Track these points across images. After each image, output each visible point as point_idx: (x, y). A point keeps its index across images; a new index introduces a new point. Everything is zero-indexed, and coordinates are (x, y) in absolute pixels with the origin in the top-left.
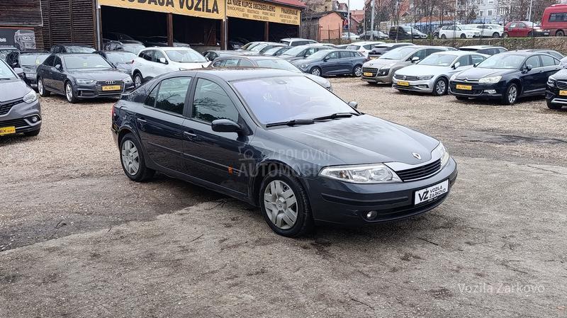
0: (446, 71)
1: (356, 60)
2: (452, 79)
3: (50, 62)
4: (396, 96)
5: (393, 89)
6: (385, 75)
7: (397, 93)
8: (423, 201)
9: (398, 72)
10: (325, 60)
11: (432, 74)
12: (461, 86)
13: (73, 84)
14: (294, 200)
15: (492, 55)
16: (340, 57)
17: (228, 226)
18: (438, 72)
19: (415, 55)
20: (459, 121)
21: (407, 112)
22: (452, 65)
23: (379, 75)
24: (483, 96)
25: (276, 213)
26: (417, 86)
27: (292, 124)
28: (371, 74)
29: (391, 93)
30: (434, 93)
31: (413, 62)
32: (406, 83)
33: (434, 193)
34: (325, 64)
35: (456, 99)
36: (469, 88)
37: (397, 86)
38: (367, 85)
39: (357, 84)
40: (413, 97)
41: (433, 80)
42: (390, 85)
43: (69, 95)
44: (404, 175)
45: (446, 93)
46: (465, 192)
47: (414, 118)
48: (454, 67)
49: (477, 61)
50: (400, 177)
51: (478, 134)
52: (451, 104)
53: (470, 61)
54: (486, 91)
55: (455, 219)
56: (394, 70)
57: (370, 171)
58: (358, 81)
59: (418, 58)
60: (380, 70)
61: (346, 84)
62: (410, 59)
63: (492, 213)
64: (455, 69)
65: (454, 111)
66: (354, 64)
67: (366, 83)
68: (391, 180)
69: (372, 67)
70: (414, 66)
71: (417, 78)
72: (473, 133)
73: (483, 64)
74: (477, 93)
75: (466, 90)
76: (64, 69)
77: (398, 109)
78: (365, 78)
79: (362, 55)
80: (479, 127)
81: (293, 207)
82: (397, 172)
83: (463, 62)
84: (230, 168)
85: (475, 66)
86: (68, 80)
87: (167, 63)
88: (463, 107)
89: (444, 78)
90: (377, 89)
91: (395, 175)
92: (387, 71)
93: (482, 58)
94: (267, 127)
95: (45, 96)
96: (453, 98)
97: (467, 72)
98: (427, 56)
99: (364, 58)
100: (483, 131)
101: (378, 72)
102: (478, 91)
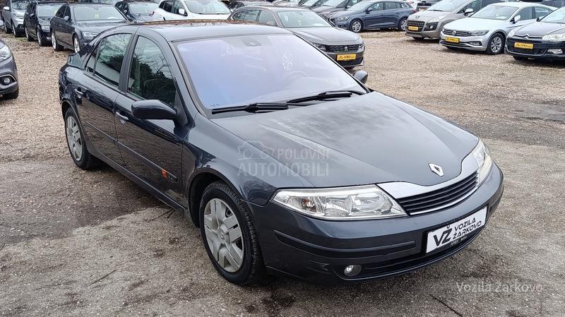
0: (503, 25)
1: (402, 12)
2: (511, 35)
3: (62, 13)
4: (443, 54)
5: (440, 46)
6: (433, 29)
7: (444, 51)
8: (441, 245)
9: (447, 27)
10: (367, 12)
11: (487, 29)
12: (520, 44)
13: (80, 37)
14: (238, 233)
15: (559, 7)
16: (384, 8)
17: (160, 254)
18: (493, 26)
19: (469, 6)
20: (514, 88)
21: (452, 76)
22: (511, 18)
23: (426, 30)
24: (547, 57)
25: (218, 247)
26: (468, 43)
27: (252, 109)
28: (417, 28)
29: (437, 51)
30: (488, 52)
31: (466, 14)
32: (456, 39)
33: (462, 231)
34: (368, 16)
35: (513, 59)
36: (530, 46)
37: (445, 43)
38: (413, 41)
39: (401, 39)
40: (463, 56)
41: (488, 35)
42: (437, 41)
43: (77, 50)
44: (410, 204)
45: (502, 52)
46: (515, 205)
47: (459, 82)
48: (513, 21)
49: (541, 14)
50: (405, 209)
51: (538, 107)
52: (506, 65)
53: (534, 15)
54: (550, 51)
55: (495, 259)
56: (443, 24)
57: (353, 197)
58: (402, 36)
59: (471, 10)
60: (427, 24)
61: (389, 39)
62: (463, 11)
63: (553, 249)
64: (514, 23)
65: (509, 74)
66: (401, 16)
67: (411, 38)
68: (389, 212)
69: (419, 20)
70: (467, 19)
71: (468, 34)
72: (532, 106)
73: (548, 18)
74: (539, 53)
75: (526, 49)
76: (73, 21)
77: (441, 71)
78: (410, 33)
79: (410, 7)
80: (539, 97)
81: (239, 243)
82: (398, 200)
83: (525, 15)
84: (164, 171)
85: (538, 20)
86: (75, 34)
87: (186, 14)
88: (521, 70)
89: (500, 34)
90: (422, 46)
91: (396, 205)
92: (435, 25)
93: (547, 11)
94: (213, 113)
95: (58, 51)
96: (510, 58)
97: (530, 27)
98: (482, 7)
99: (411, 9)
100: (544, 103)
101: (425, 26)
102: (540, 50)
